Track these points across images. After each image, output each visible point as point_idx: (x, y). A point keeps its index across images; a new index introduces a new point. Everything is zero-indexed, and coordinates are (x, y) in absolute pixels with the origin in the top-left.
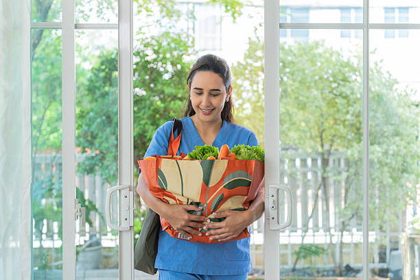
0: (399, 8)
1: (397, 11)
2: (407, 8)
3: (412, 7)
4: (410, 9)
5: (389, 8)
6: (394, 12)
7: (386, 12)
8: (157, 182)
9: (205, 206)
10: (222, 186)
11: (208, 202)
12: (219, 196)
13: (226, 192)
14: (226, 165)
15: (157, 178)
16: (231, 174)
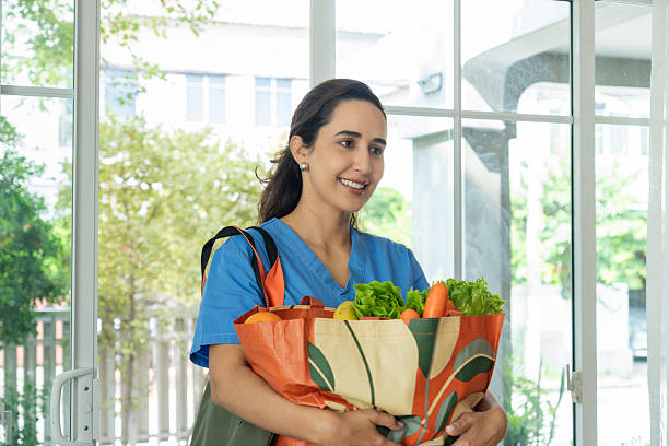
0: (278, 79)
1: (274, 82)
2: (290, 80)
3: (296, 79)
4: (294, 82)
5: (261, 78)
6: (269, 85)
7: (257, 84)
8: (307, 374)
9: (423, 422)
10: (452, 377)
11: (429, 413)
12: (450, 397)
13: (461, 387)
14: (458, 329)
15: (308, 365)
16: (467, 348)
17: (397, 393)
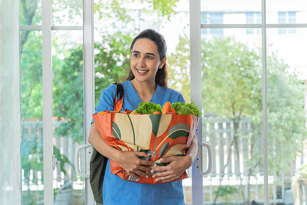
0: (289, 12)
1: (287, 14)
2: (294, 12)
5: (281, 13)
6: (285, 15)
7: (279, 15)
8: (111, 132)
9: (154, 152)
10: (168, 137)
11: (156, 150)
12: (166, 144)
13: (171, 141)
14: (171, 119)
15: (112, 129)
16: (174, 126)
17: (144, 141)
